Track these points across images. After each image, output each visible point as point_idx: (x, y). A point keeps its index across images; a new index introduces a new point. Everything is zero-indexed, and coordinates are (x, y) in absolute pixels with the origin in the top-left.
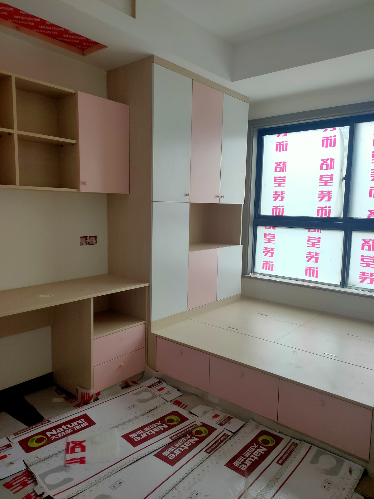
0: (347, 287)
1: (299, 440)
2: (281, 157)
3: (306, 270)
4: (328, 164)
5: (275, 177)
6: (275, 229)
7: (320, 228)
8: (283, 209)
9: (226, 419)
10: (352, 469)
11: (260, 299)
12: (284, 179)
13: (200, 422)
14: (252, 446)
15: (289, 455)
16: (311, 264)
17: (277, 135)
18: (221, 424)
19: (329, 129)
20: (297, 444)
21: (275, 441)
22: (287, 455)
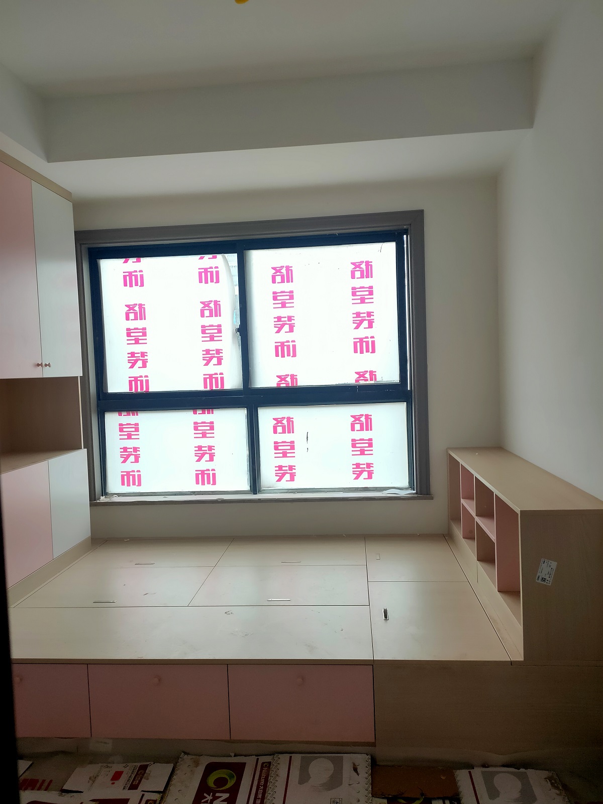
0: (260, 491)
1: (270, 755)
2: (134, 295)
3: (197, 475)
4: (212, 308)
5: (127, 329)
6: (137, 415)
7: (210, 407)
8: (147, 381)
9: (137, 773)
10: (357, 764)
11: (127, 538)
12: (144, 332)
13: (91, 801)
14: (203, 801)
15: (265, 786)
16: (204, 465)
17: (124, 260)
18: (133, 787)
19: (207, 257)
20: (270, 763)
21: (234, 774)
22: (262, 788)
